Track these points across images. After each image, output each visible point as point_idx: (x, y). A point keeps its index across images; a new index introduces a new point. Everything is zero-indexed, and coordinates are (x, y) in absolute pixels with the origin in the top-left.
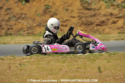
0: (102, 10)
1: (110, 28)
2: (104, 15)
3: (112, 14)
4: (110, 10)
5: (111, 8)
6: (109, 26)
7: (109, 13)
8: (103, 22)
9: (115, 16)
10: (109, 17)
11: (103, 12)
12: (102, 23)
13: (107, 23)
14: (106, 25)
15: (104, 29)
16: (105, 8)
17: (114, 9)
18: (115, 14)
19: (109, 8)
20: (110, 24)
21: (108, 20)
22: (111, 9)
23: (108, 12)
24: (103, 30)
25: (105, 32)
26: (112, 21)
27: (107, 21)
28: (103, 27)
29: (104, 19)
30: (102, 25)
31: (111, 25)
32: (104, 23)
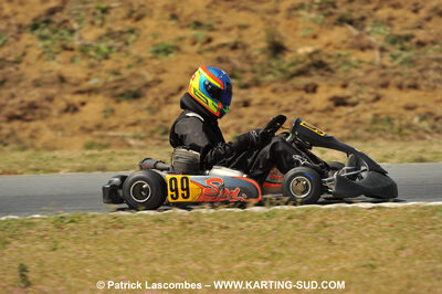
0: (28, 64)
1: (54, 128)
2: (37, 84)
3: (62, 79)
4: (57, 66)
5: (59, 58)
6: (55, 121)
7: (54, 74)
8: (33, 106)
9: (76, 85)
10: (52, 91)
11: (32, 71)
12: (29, 112)
13: (45, 111)
14: (43, 117)
15: (36, 130)
16: (40, 57)
17: (72, 61)
18: (73, 81)
19: (54, 59)
20: (55, 113)
21: (50, 99)
22: (59, 62)
23: (50, 71)
24: (32, 137)
25: (39, 144)
26: (62, 105)
27: (46, 104)
28: (33, 125)
29: (35, 95)
30: (29, 117)
31: (59, 117)
32: (37, 111)
